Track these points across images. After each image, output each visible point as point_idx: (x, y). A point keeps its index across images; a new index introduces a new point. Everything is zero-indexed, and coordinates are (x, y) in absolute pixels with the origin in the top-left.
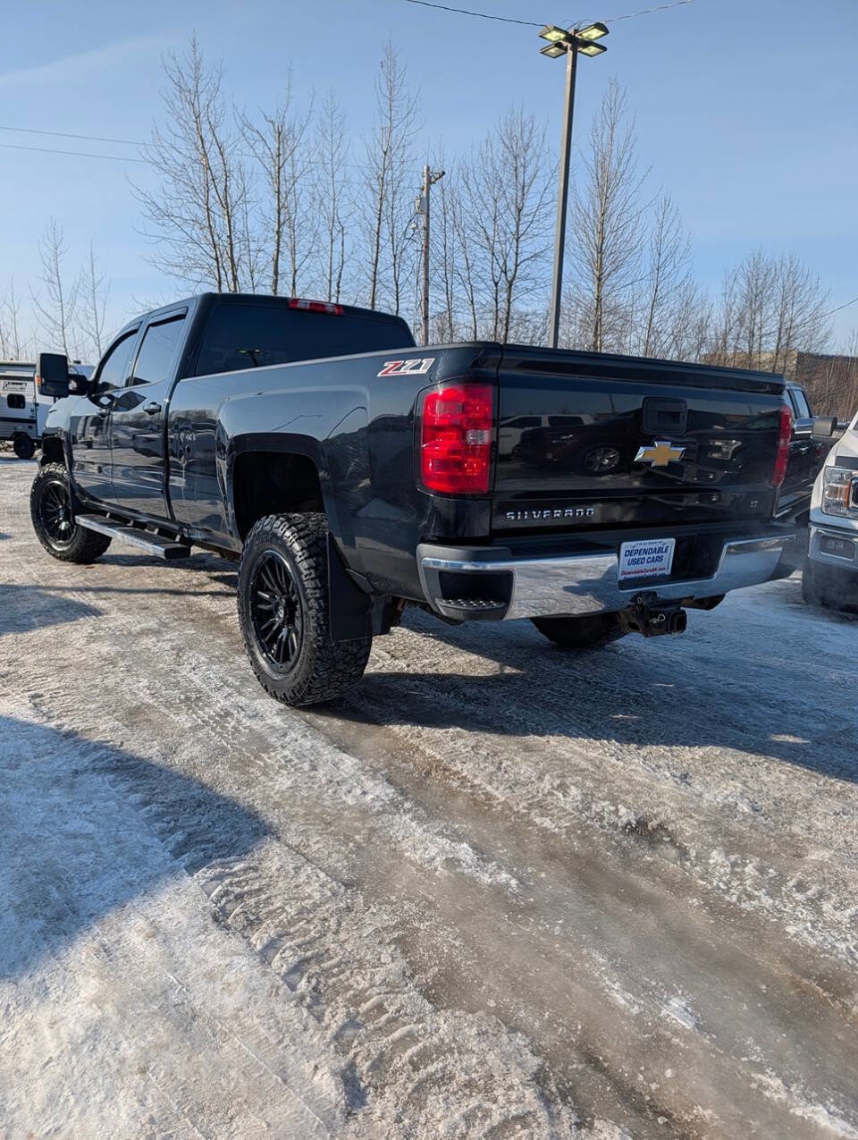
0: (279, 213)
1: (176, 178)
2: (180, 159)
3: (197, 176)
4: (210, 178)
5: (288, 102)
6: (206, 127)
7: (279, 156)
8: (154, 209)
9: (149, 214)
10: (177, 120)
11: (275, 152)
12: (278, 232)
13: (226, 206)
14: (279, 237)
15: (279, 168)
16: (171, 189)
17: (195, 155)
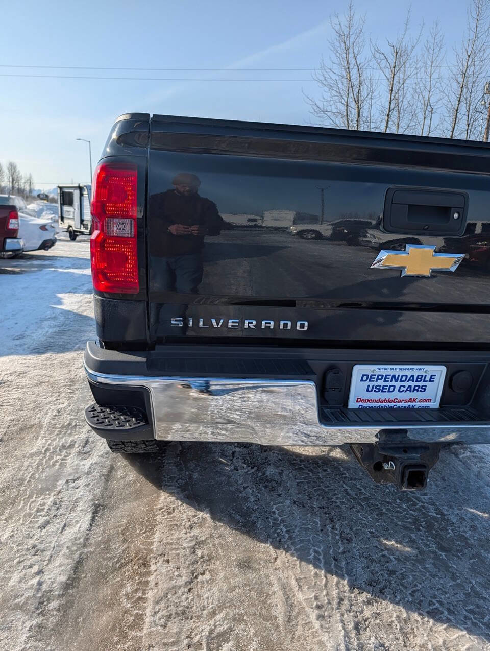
0: (390, 103)
1: (331, 88)
2: (334, 77)
3: (343, 86)
4: (350, 86)
5: (405, 32)
6: (351, 55)
7: (394, 67)
8: (315, 107)
9: (313, 111)
10: (335, 54)
11: (393, 65)
12: (388, 115)
13: (357, 101)
14: (388, 118)
15: (394, 75)
16: (327, 96)
17: (344, 74)
